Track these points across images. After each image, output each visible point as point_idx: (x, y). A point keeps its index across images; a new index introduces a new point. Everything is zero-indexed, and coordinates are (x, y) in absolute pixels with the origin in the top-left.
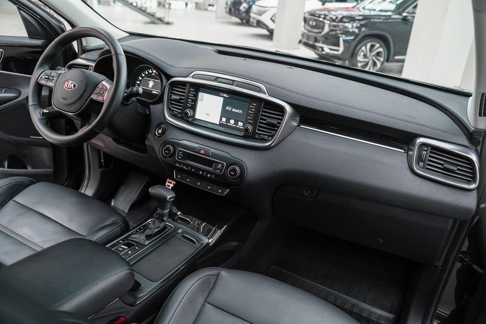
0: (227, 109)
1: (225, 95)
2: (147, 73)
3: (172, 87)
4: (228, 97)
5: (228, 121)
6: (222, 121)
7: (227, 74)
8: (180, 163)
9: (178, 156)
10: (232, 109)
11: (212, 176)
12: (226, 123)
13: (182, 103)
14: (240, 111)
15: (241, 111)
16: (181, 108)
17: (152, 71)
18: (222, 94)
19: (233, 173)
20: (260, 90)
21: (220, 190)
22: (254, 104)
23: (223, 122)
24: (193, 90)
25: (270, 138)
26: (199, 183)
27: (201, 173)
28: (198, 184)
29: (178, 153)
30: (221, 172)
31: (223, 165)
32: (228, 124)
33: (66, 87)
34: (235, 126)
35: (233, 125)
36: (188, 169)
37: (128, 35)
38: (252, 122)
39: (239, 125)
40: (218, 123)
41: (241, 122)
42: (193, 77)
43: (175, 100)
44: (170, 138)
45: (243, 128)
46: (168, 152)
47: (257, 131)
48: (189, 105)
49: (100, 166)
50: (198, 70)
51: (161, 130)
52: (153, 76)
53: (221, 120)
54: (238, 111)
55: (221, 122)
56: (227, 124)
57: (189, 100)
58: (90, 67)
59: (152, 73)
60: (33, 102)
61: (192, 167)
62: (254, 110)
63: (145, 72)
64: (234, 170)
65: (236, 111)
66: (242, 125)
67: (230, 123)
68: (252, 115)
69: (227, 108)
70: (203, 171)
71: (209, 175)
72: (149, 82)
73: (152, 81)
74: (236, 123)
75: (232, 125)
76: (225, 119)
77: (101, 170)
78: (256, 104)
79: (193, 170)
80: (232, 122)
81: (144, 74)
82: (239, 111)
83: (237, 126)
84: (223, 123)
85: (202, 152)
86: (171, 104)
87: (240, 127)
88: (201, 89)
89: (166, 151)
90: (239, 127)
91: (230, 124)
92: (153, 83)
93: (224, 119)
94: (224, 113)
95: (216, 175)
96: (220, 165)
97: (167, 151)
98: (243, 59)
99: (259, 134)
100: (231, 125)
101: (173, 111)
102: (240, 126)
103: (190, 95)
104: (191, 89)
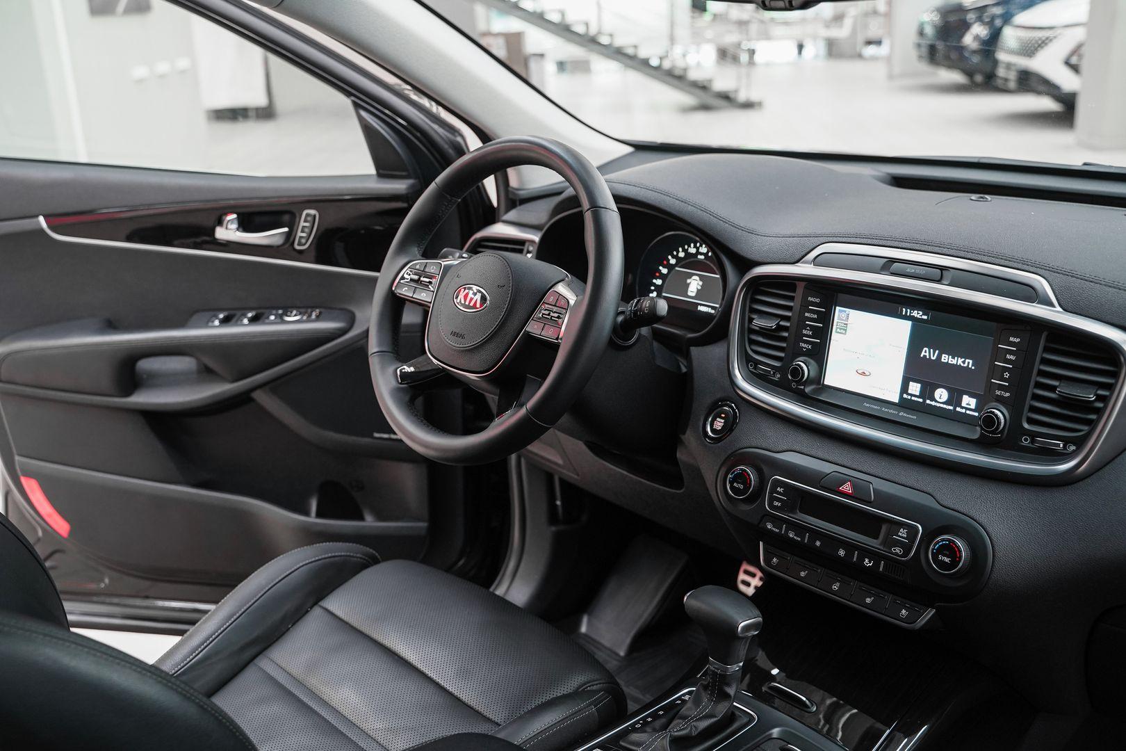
0: (925, 356)
1: (916, 314)
2: (682, 255)
3: (752, 294)
4: (925, 317)
5: (928, 392)
6: (910, 392)
7: (923, 249)
8: (777, 521)
9: (772, 499)
10: (939, 357)
11: (877, 565)
12: (921, 400)
13: (783, 339)
14: (967, 361)
15: (971, 361)
16: (782, 355)
17: (698, 249)
18: (906, 312)
19: (947, 560)
20: (1031, 294)
21: (904, 611)
22: (1012, 339)
23: (912, 395)
24: (818, 300)
25: (1073, 448)
26: (838, 584)
27: (842, 553)
28: (835, 587)
29: (773, 490)
30: (906, 554)
31: (912, 532)
32: (928, 402)
33: (463, 302)
34: (951, 408)
35: (945, 406)
36: (803, 538)
37: (630, 149)
38: (1008, 395)
39: (964, 404)
40: (896, 400)
41: (972, 395)
42: (816, 262)
43: (764, 332)
44: (748, 445)
45: (976, 414)
46: (742, 487)
47: (1026, 426)
48: (805, 346)
49: (553, 518)
50: (831, 239)
51: (723, 421)
52: (700, 261)
53: (904, 389)
54: (960, 361)
55: (905, 396)
56: (924, 401)
57: (805, 332)
58: (527, 244)
59: (698, 253)
60: (380, 344)
61: (816, 534)
62: (1012, 358)
63: (678, 252)
64: (951, 549)
65: (954, 362)
66: (973, 406)
67: (933, 399)
68: (1007, 375)
69: (925, 352)
70: (850, 546)
71: (867, 560)
72: (688, 281)
73: (697, 278)
74: (955, 399)
75: (942, 405)
76: (919, 385)
77: (553, 529)
78: (1018, 340)
79: (818, 543)
80: (941, 395)
81: (673, 257)
82: (964, 362)
83: (958, 409)
84: (913, 398)
85: (847, 488)
86: (752, 342)
87: (968, 412)
88: (842, 296)
89: (735, 484)
90: (964, 411)
91: (933, 403)
92: (701, 283)
93: (915, 388)
94: (915, 368)
95: (892, 562)
96: (903, 532)
97: (738, 483)
98: (974, 197)
99: (1033, 435)
100: (938, 405)
101: (757, 363)
102: (967, 409)
103: (807, 314)
104: (809, 298)
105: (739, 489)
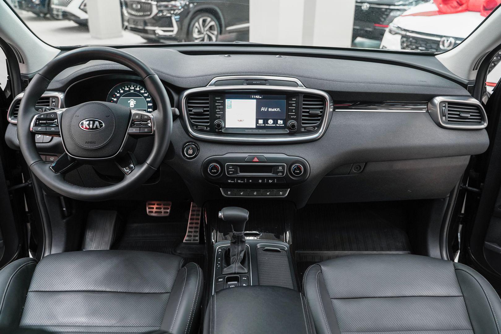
0: (263, 110)
1: (257, 97)
2: (122, 91)
4: (261, 97)
5: (266, 121)
6: (259, 123)
8: (232, 179)
9: (228, 172)
10: (268, 109)
11: (274, 181)
12: (264, 125)
13: (208, 115)
14: (278, 109)
15: (279, 109)
16: (209, 120)
17: (129, 88)
18: (253, 97)
19: (298, 171)
20: (296, 85)
21: (281, 193)
22: (293, 99)
23: (260, 124)
24: (220, 98)
25: (317, 128)
27: (260, 181)
28: (255, 193)
29: (228, 168)
30: (283, 174)
31: (283, 167)
32: (266, 125)
34: (275, 125)
35: (272, 125)
36: (244, 181)
38: (295, 117)
39: (279, 123)
40: (255, 127)
41: (281, 120)
42: (215, 84)
43: (196, 114)
44: (207, 157)
45: (283, 125)
46: (216, 171)
47: (302, 125)
48: (218, 115)
50: (217, 75)
51: (192, 150)
52: (132, 93)
53: (257, 122)
54: (275, 110)
55: (258, 125)
56: (265, 125)
57: (217, 110)
59: (130, 90)
61: (249, 178)
62: (295, 105)
63: (120, 91)
64: (298, 168)
65: (273, 110)
66: (282, 123)
67: (268, 124)
68: (294, 111)
69: (263, 109)
70: (263, 178)
71: (270, 181)
72: (129, 102)
73: (133, 100)
74: (275, 122)
75: (271, 125)
76: (262, 120)
78: (295, 99)
79: (251, 181)
80: (271, 122)
81: (118, 93)
82: (277, 110)
83: (277, 125)
84: (261, 125)
85: (256, 160)
86: (192, 118)
87: (281, 125)
88: (226, 95)
89: (212, 171)
90: (279, 125)
91: (268, 125)
92: (135, 102)
93: (261, 122)
94: (259, 115)
95: (278, 178)
96: (280, 168)
97: (213, 170)
98: (226, 55)
99: (305, 127)
100: (270, 125)
101: (197, 126)
102: (280, 124)
103: (216, 104)
104: (216, 98)
105: (215, 172)
